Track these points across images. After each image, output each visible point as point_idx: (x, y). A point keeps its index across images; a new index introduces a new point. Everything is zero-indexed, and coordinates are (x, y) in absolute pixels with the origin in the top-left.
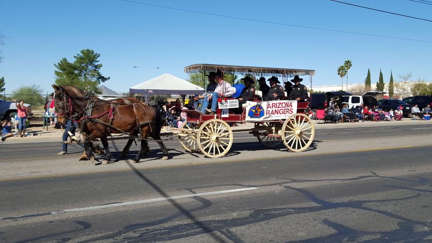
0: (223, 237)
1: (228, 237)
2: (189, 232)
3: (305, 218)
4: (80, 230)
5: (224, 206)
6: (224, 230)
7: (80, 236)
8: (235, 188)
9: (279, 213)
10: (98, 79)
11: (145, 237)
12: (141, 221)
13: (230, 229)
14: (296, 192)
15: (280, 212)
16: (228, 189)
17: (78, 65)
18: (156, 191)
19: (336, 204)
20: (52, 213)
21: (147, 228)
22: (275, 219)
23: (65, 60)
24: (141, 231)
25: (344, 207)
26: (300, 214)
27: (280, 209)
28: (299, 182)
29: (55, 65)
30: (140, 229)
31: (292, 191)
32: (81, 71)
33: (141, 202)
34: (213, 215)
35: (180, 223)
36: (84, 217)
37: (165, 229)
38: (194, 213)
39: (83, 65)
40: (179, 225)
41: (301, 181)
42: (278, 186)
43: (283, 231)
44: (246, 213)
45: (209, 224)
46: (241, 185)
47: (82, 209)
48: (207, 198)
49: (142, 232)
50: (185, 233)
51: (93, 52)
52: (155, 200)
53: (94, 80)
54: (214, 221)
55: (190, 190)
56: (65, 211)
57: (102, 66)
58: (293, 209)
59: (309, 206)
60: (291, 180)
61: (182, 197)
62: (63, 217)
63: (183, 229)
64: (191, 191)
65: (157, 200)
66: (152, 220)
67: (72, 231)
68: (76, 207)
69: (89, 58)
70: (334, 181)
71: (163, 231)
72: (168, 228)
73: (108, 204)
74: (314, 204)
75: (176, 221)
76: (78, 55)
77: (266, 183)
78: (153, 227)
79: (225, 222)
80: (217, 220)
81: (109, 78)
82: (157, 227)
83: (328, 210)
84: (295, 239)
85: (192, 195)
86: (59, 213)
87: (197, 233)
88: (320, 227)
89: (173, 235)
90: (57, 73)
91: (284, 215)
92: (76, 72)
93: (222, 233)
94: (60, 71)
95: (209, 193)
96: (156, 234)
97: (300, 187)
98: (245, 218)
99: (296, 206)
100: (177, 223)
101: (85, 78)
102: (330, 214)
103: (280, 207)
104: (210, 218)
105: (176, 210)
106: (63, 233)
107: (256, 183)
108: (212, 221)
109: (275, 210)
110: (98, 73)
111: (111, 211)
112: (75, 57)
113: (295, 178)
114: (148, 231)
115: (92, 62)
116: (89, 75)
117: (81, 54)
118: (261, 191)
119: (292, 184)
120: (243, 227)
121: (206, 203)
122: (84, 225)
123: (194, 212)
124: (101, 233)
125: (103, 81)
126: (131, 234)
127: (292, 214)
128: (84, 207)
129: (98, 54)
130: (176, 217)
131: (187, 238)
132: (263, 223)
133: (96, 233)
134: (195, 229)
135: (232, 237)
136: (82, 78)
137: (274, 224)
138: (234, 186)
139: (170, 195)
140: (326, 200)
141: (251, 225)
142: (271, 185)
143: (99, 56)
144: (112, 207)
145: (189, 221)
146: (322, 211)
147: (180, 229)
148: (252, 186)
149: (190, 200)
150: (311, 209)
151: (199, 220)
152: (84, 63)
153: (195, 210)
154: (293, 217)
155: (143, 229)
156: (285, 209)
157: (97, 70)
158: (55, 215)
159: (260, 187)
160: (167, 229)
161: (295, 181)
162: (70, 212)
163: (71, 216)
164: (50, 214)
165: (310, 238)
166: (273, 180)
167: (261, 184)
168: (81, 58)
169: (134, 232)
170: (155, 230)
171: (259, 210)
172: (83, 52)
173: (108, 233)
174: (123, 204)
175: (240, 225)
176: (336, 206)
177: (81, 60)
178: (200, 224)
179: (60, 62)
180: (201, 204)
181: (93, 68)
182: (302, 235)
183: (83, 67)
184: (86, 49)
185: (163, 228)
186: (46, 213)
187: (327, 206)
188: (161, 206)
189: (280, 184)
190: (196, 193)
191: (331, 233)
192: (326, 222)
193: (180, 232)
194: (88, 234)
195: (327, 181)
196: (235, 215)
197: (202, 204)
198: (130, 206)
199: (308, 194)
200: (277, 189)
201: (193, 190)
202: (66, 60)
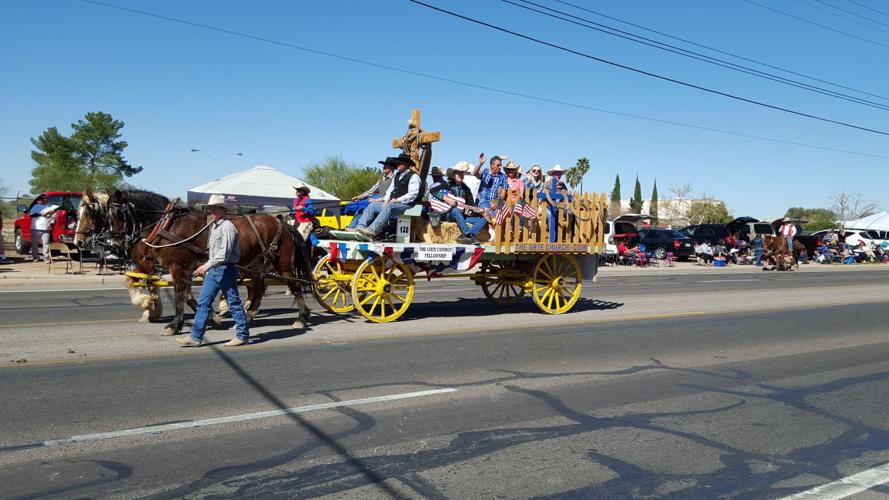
0: (407, 491)
1: (416, 489)
2: (339, 481)
3: (555, 449)
4: (109, 480)
5: (399, 427)
6: (408, 476)
7: (111, 494)
8: (415, 390)
9: (508, 440)
10: (118, 171)
11: (250, 495)
12: (236, 461)
13: (420, 474)
14: (529, 397)
15: (507, 436)
16: (402, 392)
17: (79, 141)
18: (259, 396)
19: (603, 419)
20: (46, 443)
21: (252, 474)
22: (500, 452)
23: (53, 131)
24: (240, 480)
25: (620, 425)
26: (544, 441)
27: (505, 431)
28: (531, 377)
29: (32, 140)
30: (239, 478)
31: (518, 394)
32: (85, 155)
33: (231, 419)
34: (380, 445)
35: (318, 463)
36: (115, 452)
37: (289, 475)
38: (343, 442)
39: (88, 142)
40: (316, 469)
41: (533, 376)
42: (493, 385)
43: (520, 476)
44: (445, 441)
45: (376, 465)
46: (425, 384)
47: (109, 435)
48: (364, 411)
49: (242, 483)
50: (330, 484)
51: (110, 118)
52: (259, 415)
53: (111, 171)
54: (385, 457)
55: (327, 393)
56: (74, 438)
57: (126, 145)
58: (530, 430)
59: (557, 425)
60: (515, 373)
61: (314, 408)
62: (71, 453)
63: (324, 476)
64: (330, 396)
65: (263, 414)
66: (260, 456)
67: (93, 483)
68: (95, 430)
69: (101, 129)
70: (593, 376)
71: (285, 481)
72: (294, 475)
73: (163, 424)
74: (565, 421)
75: (310, 458)
76: (80, 121)
77: (470, 378)
78: (263, 473)
79: (407, 458)
80: (391, 456)
81: (141, 169)
82: (271, 472)
83: (594, 432)
84: (545, 492)
85: (334, 405)
86: (60, 443)
87: (355, 484)
88: (587, 468)
89: (308, 488)
90: (36, 156)
91: (516, 443)
92: (75, 155)
93: (405, 482)
94: (41, 152)
95: (366, 400)
96: (272, 488)
97: (533, 388)
98: (445, 451)
99: (534, 424)
100: (310, 463)
101: (94, 168)
102: (596, 439)
103: (506, 427)
104: (376, 451)
105: (307, 436)
106: (76, 487)
107: (452, 380)
108: (380, 457)
109: (497, 432)
110: (119, 160)
111: (170, 440)
112: (73, 126)
113: (521, 370)
114: (254, 482)
115: (107, 137)
116: (100, 161)
117: (87, 122)
118: (463, 396)
119: (519, 380)
120: (443, 470)
121: (365, 421)
122: (119, 469)
123: (343, 440)
124: (156, 486)
125: (129, 175)
126: (219, 489)
127: (529, 441)
128: (114, 430)
129: (120, 121)
130: (308, 450)
131: (338, 494)
132: (479, 459)
133: (145, 487)
134: (348, 475)
135: (424, 489)
136: (87, 167)
137: (502, 461)
138: (412, 386)
139: (289, 404)
140: (586, 413)
141: (459, 464)
142: (481, 383)
143: (122, 125)
144: (172, 431)
145: (336, 458)
146: (582, 435)
147: (320, 476)
148: (446, 386)
149: (330, 414)
150: (562, 431)
151: (356, 456)
152: (91, 138)
153: (345, 434)
154: (533, 447)
155: (243, 477)
156: (515, 430)
157: (117, 152)
158: (52, 448)
159: (460, 388)
160: (292, 477)
161: (522, 375)
162: (85, 441)
163: (87, 450)
164: (41, 445)
165: (571, 488)
166: (483, 374)
167: (462, 382)
168: (87, 129)
169: (224, 484)
170: (270, 479)
171: (466, 434)
172: (90, 117)
173: (172, 487)
174: (195, 424)
175: (436, 464)
176: (606, 423)
177: (84, 132)
178: (357, 464)
179: (42, 134)
180: (353, 423)
181: (110, 149)
182: (556, 483)
183: (89, 147)
184: (96, 112)
185: (284, 474)
186: (33, 442)
187: (590, 424)
188: (273, 427)
189: (498, 381)
190: (340, 400)
191: (608, 478)
192: (593, 455)
193: (320, 483)
194: (129, 490)
195: (580, 376)
196: (423, 444)
197: (357, 422)
198: (209, 428)
199: (551, 401)
200: (493, 391)
201: (334, 394)
202: (56, 131)
